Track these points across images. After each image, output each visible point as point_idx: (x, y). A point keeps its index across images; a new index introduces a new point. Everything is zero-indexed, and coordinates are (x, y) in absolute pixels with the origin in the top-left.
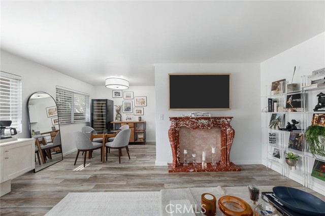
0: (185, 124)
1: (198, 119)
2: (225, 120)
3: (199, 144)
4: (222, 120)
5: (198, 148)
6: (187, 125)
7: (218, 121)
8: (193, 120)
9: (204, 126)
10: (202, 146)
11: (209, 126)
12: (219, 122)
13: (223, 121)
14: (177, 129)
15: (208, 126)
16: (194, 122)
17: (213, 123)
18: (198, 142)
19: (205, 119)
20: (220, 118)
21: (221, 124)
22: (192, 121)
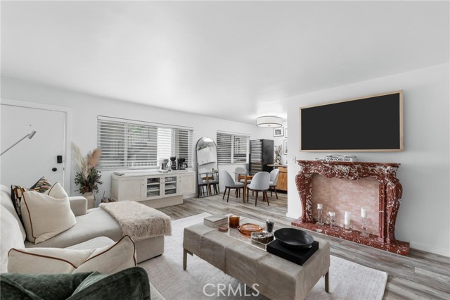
0: (317, 170)
1: (333, 164)
2: (384, 169)
3: (344, 201)
4: (378, 167)
5: (342, 206)
6: (320, 171)
7: (370, 168)
8: (327, 165)
9: (343, 174)
10: (350, 204)
11: (352, 176)
12: (372, 170)
13: (380, 170)
14: (306, 175)
15: (349, 175)
16: (328, 168)
17: (360, 172)
18: (344, 197)
19: (345, 164)
20: (374, 165)
21: (376, 175)
22: (326, 167)
